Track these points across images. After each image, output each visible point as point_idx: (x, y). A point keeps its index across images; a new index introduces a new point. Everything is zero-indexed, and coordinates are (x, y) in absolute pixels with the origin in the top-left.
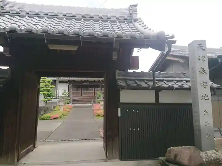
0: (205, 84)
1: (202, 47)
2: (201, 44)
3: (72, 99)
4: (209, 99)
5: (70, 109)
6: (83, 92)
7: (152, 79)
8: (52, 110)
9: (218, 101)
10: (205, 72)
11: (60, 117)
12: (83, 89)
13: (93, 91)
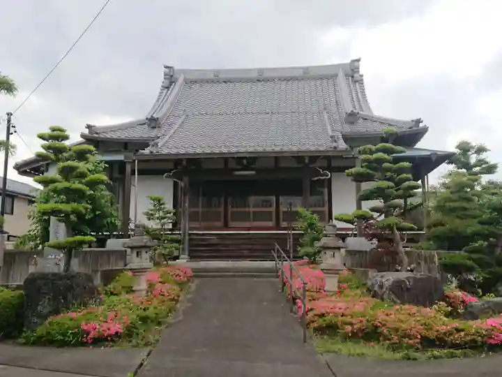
3: (187, 238)
5: (181, 285)
6: (230, 210)
8: (93, 293)
11: (130, 333)
12: (229, 200)
13: (271, 206)
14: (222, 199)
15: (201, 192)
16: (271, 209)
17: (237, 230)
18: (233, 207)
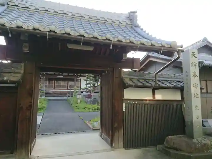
0: (196, 85)
1: (195, 54)
2: (194, 52)
3: (45, 92)
4: (199, 97)
7: (154, 78)
9: (206, 97)
10: (196, 76)
13: (66, 84)
14: (54, 82)
15: (48, 80)
16: (66, 85)
17: (57, 90)
18: (56, 84)
